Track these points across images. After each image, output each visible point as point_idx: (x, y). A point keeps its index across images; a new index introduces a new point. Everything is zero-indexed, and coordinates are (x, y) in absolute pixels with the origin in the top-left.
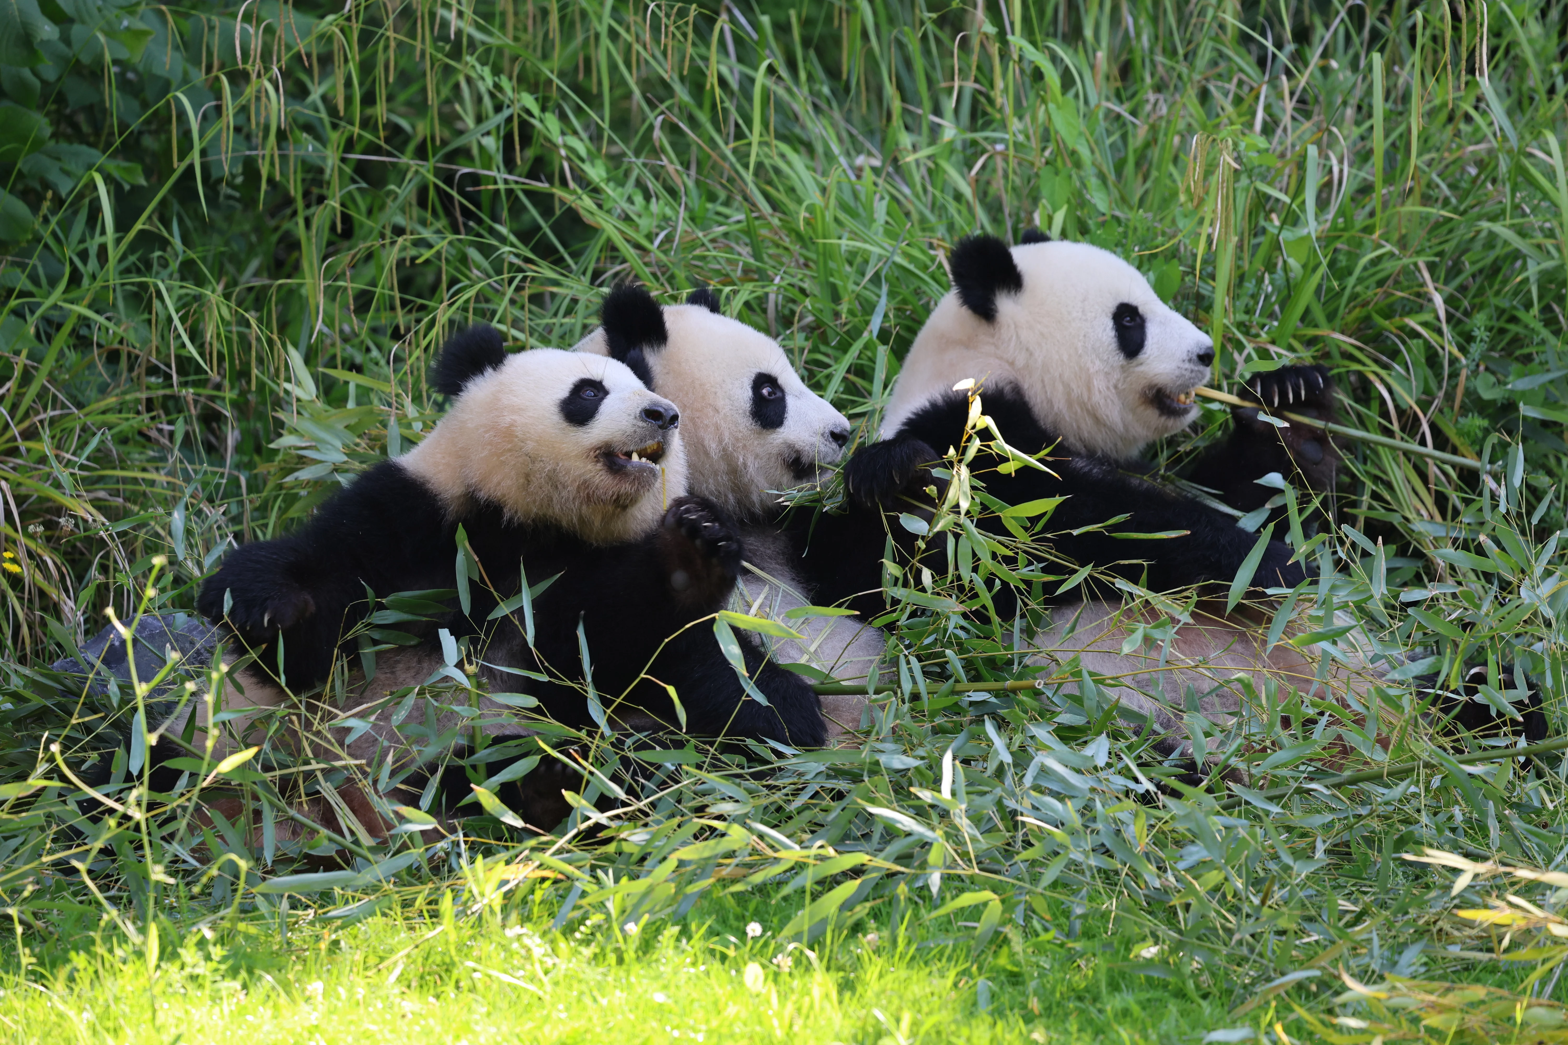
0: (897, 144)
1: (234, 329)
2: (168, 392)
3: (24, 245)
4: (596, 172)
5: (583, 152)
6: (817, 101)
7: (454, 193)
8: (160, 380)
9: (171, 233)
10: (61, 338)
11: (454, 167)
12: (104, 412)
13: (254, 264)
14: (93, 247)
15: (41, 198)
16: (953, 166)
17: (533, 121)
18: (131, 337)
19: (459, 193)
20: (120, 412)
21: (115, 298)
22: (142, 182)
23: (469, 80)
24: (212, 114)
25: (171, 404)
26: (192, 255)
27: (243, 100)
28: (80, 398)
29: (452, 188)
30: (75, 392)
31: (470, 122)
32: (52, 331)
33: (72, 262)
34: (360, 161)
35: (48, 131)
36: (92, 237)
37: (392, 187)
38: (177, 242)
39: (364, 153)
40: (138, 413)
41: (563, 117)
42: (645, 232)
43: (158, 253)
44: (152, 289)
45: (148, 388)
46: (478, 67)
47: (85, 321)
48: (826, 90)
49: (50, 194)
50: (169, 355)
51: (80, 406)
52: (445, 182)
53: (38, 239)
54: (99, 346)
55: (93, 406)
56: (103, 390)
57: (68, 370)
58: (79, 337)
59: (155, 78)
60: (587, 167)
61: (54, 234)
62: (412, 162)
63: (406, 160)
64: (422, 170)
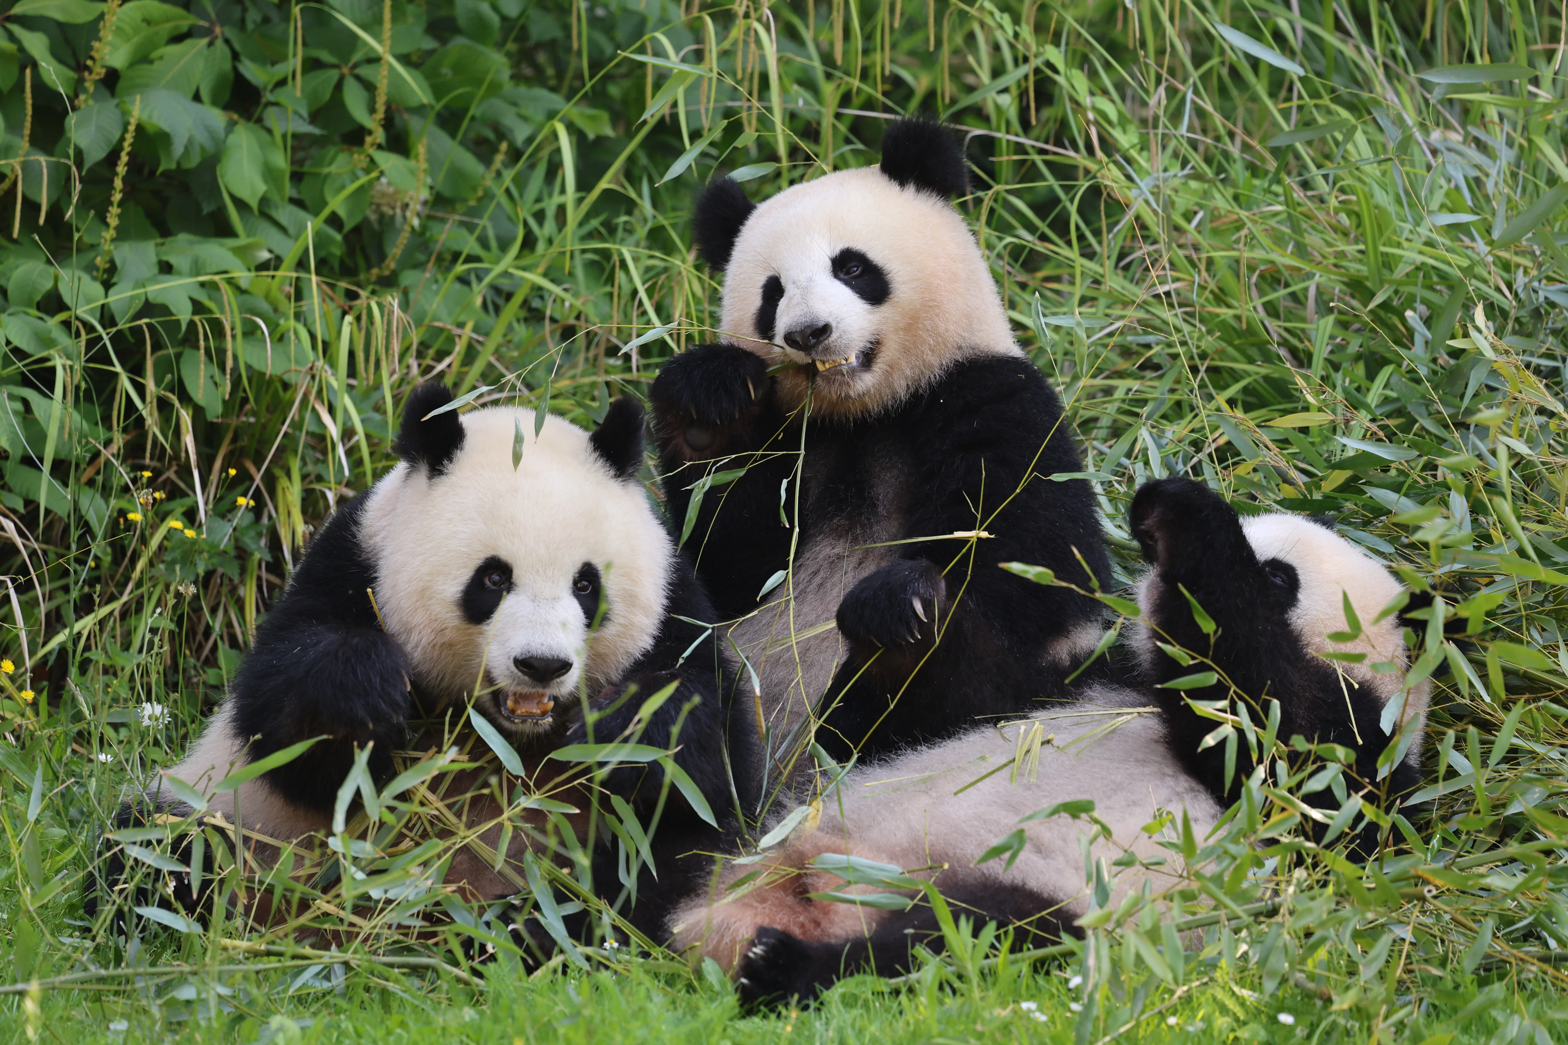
1: (706, 307)
2: (626, 376)
3: (472, 203)
4: (1127, 139)
5: (1113, 115)
6: (1391, 63)
8: (618, 362)
9: (641, 196)
10: (511, 310)
11: (964, 128)
12: (555, 397)
14: (550, 207)
15: (495, 150)
17: (1056, 77)
18: (590, 312)
20: (573, 396)
21: (573, 267)
22: (609, 132)
23: (984, 26)
24: (692, 58)
26: (662, 220)
27: (726, 45)
31: (985, 76)
32: (500, 302)
33: (525, 223)
34: (858, 117)
35: (506, 74)
36: (550, 196)
38: (646, 204)
39: (862, 108)
41: (1093, 75)
43: (623, 218)
44: (615, 257)
45: (607, 372)
46: (997, 14)
47: (539, 291)
48: (1401, 51)
49: (504, 146)
53: (489, 196)
54: (553, 320)
57: (517, 347)
58: (531, 309)
59: (628, 13)
60: (1117, 133)
61: (508, 191)
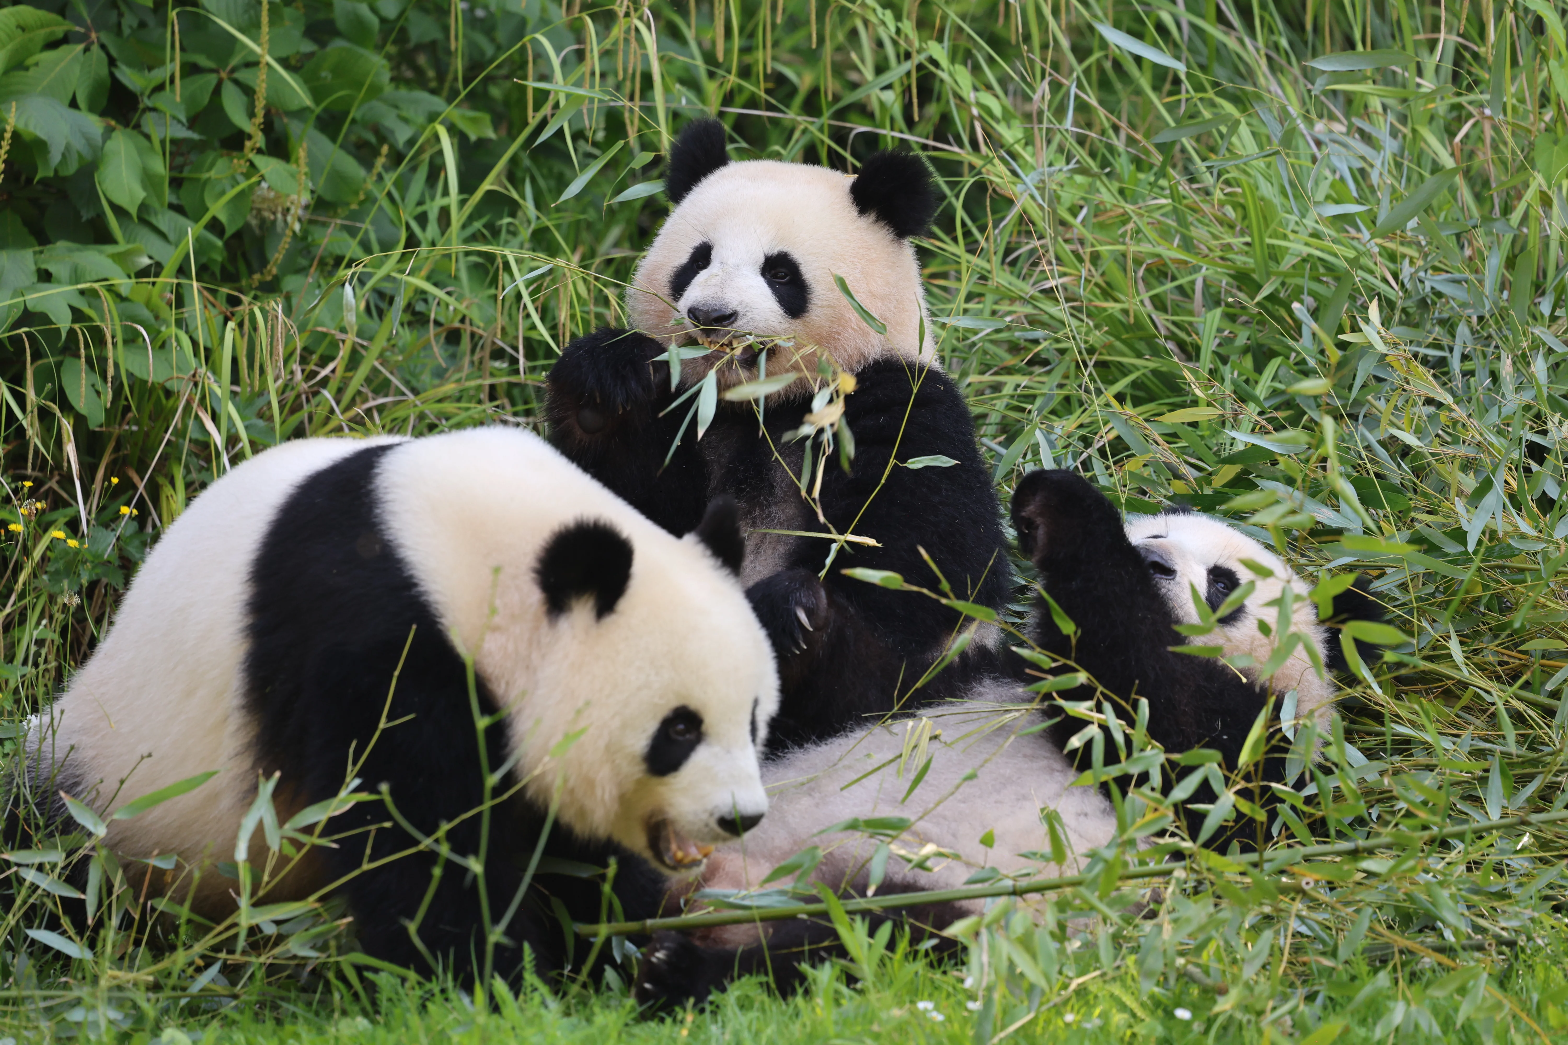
0: (1366, 107)
1: (593, 309)
2: (513, 379)
3: (354, 207)
4: (1011, 134)
5: (997, 110)
6: (1273, 54)
7: (847, 155)
8: (505, 365)
9: (523, 197)
10: (396, 313)
11: (848, 125)
12: (440, 401)
13: (615, 232)
14: (433, 209)
15: (376, 153)
16: (1434, 133)
17: (939, 73)
18: (474, 314)
19: (853, 154)
20: (459, 400)
21: (457, 270)
22: (491, 134)
23: (866, 22)
24: (573, 58)
25: (516, 392)
26: (546, 222)
27: (607, 44)
28: (414, 383)
29: (845, 149)
30: (408, 377)
31: (868, 73)
32: (384, 305)
33: (408, 227)
34: (742, 116)
35: (386, 76)
36: (433, 198)
37: (777, 148)
38: (529, 206)
39: (746, 107)
40: (480, 402)
41: (976, 69)
42: (1068, 204)
43: (507, 220)
44: (499, 260)
45: (492, 375)
46: (879, 10)
47: (422, 295)
48: (1284, 43)
49: (385, 149)
50: (516, 338)
51: (415, 392)
52: (838, 142)
53: (370, 199)
54: (437, 323)
55: (431, 393)
56: (440, 374)
57: (402, 351)
58: (415, 313)
59: (508, 14)
60: (1001, 129)
61: (389, 195)
62: (799, 118)
63: (792, 115)
64: (813, 129)
